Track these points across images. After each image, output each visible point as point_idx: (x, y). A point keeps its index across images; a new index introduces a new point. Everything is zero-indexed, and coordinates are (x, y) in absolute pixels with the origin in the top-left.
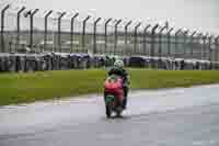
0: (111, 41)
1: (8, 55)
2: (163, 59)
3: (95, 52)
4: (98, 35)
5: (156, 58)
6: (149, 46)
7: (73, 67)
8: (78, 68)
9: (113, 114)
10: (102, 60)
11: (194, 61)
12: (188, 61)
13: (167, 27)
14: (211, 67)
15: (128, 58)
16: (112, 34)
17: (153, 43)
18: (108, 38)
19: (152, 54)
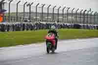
0: (65, 17)
1: (19, 23)
2: (89, 25)
3: (58, 22)
5: (85, 25)
6: (82, 19)
9: (51, 51)
10: (61, 25)
13: (90, 11)
15: (73, 24)
16: (66, 14)
17: (84, 18)
19: (84, 23)
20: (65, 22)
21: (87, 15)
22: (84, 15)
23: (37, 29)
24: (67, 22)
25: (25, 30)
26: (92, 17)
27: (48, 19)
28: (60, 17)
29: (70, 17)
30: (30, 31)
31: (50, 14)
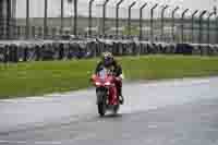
13: (215, 13)
19: (200, 40)
20: (157, 40)
21: (208, 22)
22: (199, 22)
23: (91, 56)
24: (161, 40)
25: (65, 59)
27: (117, 31)
28: (146, 29)
29: (167, 28)
30: (74, 61)
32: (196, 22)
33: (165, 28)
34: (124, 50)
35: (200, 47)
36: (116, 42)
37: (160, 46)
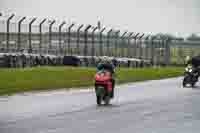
3: (30, 51)
4: (34, 35)
7: (9, 66)
8: (15, 67)
10: (37, 59)
11: (125, 60)
12: (120, 59)
13: (99, 27)
14: (141, 65)
15: (62, 57)
16: (46, 35)
18: (43, 38)
19: (85, 53)
20: (45, 52)
21: (92, 36)
22: (84, 36)
24: (49, 52)
26: (103, 40)
27: (8, 45)
29: (55, 42)
31: (13, 34)
32: (82, 36)
33: (53, 42)
34: (14, 62)
35: (85, 59)
36: (8, 54)
37: (48, 58)
